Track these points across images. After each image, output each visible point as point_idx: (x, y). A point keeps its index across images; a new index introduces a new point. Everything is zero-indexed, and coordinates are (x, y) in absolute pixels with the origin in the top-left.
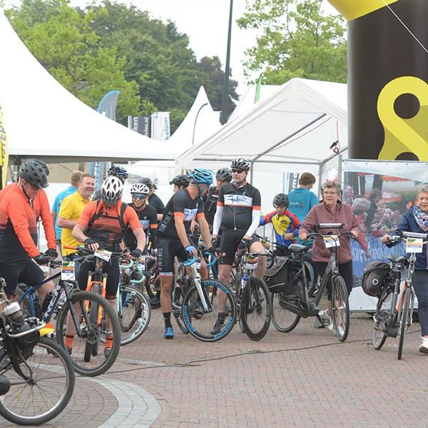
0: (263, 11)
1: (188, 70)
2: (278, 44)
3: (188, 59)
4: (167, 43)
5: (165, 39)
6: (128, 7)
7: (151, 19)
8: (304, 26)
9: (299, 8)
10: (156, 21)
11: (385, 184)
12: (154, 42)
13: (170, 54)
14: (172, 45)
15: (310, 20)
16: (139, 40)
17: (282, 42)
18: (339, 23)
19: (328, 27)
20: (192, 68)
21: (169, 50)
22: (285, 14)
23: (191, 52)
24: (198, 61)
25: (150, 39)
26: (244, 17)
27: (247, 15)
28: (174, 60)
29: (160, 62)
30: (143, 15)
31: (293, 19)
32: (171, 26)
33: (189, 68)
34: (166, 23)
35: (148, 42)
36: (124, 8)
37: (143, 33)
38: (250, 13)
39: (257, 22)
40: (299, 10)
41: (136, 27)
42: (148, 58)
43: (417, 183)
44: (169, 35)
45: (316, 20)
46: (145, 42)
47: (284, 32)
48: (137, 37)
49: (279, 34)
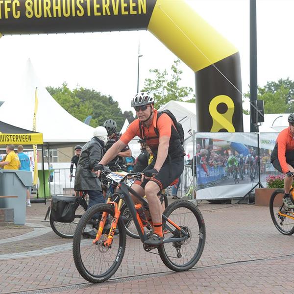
0: (152, 86)
1: (119, 117)
2: (159, 100)
3: (118, 112)
4: (109, 105)
5: (108, 104)
6: (91, 90)
7: (101, 95)
8: (170, 92)
9: (168, 84)
10: (104, 96)
11: (214, 143)
12: (103, 105)
13: (110, 110)
14: (111, 106)
15: (173, 89)
16: (96, 105)
17: (161, 99)
18: (186, 91)
19: (181, 92)
20: (121, 116)
21: (110, 108)
22: (162, 87)
23: (119, 109)
24: (123, 113)
25: (101, 104)
26: (144, 89)
27: (145, 88)
28: (112, 113)
29: (106, 113)
30: (98, 94)
31: (165, 89)
32: (110, 98)
33: (119, 116)
34: (108, 97)
35: (101, 105)
36: (90, 91)
37: (98, 102)
38: (146, 87)
39: (149, 91)
40: (168, 85)
41: (95, 99)
42: (101, 112)
43: (228, 142)
44: (109, 102)
45: (176, 89)
46: (99, 105)
47: (161, 95)
48: (95, 104)
49: (160, 96)
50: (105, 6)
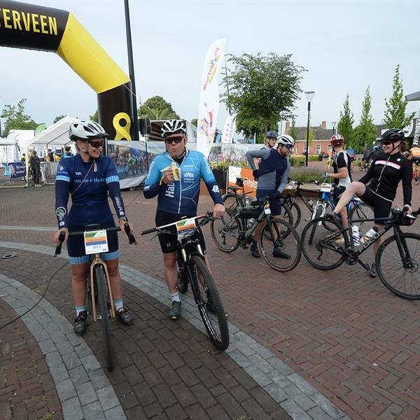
11: (119, 148)
43: (128, 148)
50: (16, 20)
